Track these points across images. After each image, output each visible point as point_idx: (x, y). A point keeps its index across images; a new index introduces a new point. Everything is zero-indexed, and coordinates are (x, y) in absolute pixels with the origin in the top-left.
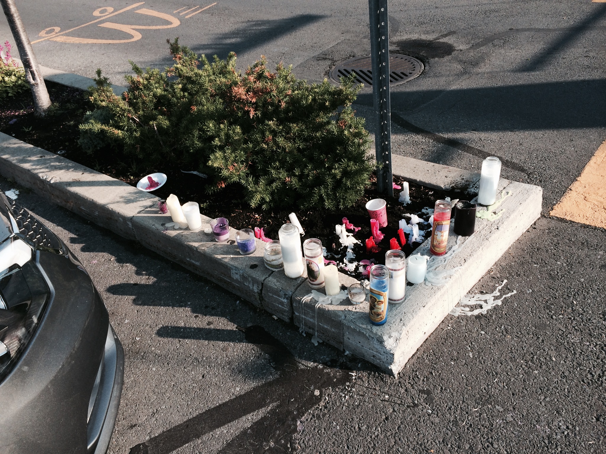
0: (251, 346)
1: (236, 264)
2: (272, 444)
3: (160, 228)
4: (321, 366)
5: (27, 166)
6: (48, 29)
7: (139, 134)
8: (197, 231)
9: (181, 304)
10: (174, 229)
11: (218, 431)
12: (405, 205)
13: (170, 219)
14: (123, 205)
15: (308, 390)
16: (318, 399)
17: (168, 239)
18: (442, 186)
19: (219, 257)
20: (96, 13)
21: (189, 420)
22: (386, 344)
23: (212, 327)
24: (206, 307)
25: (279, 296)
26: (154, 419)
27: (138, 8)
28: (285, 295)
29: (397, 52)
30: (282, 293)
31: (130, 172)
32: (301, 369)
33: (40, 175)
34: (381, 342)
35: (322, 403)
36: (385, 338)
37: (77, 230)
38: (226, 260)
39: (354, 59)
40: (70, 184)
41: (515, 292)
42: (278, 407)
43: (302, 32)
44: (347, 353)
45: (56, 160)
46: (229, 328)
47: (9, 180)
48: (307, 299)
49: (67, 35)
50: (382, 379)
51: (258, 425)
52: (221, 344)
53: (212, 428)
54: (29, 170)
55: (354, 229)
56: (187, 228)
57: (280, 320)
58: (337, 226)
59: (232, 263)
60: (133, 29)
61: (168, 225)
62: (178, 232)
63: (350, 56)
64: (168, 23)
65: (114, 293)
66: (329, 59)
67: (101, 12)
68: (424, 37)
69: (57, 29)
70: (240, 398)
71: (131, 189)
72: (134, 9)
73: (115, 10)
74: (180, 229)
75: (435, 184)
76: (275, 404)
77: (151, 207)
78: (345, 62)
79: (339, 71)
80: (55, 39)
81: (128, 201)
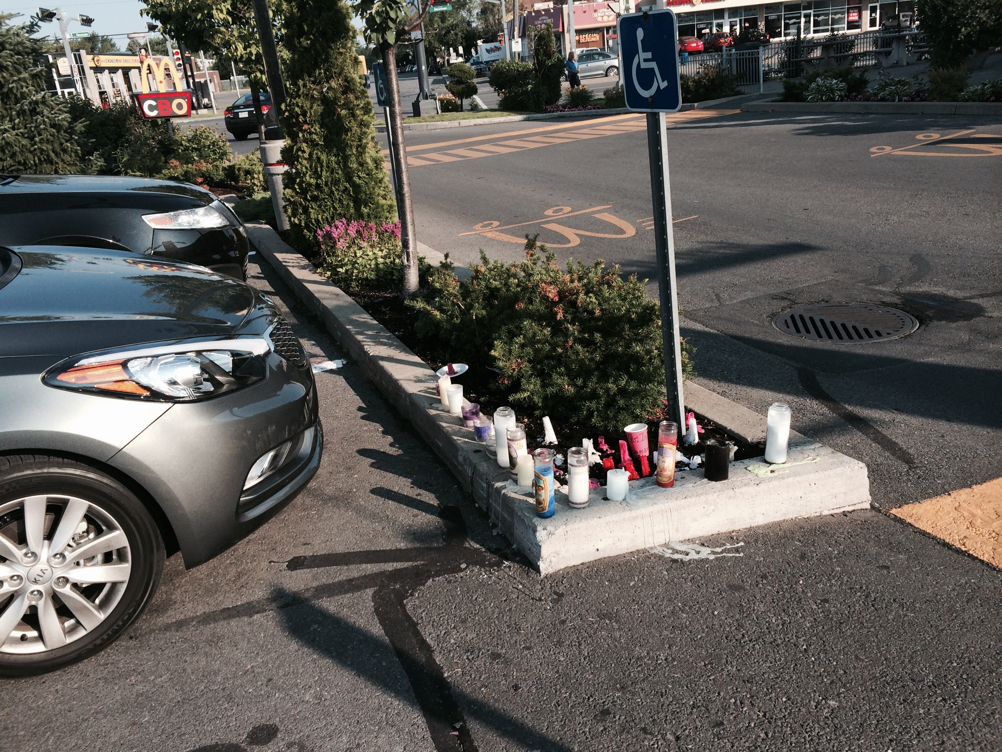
0: (438, 519)
1: (465, 446)
2: (398, 586)
3: (427, 405)
4: (483, 550)
5: (360, 338)
6: (485, 223)
7: (459, 321)
8: (455, 415)
9: (406, 475)
10: (437, 409)
11: (364, 566)
12: (686, 445)
13: (439, 401)
14: (412, 383)
15: (457, 561)
16: (461, 570)
17: (428, 415)
18: (749, 439)
19: (455, 438)
20: (549, 212)
21: (349, 553)
22: (538, 534)
23: (419, 498)
24: (427, 483)
25: (482, 480)
26: (324, 544)
27: (599, 212)
28: (487, 479)
29: (895, 306)
30: (484, 477)
31: (440, 359)
32: (465, 547)
33: (366, 347)
34: (535, 531)
35: (462, 574)
36: (539, 528)
37: (369, 402)
38: (459, 442)
39: (826, 304)
40: (383, 359)
41: (742, 555)
42: (423, 565)
43: (781, 263)
44: (514, 546)
45: (388, 338)
46: (431, 502)
47: (344, 350)
48: (498, 485)
49: (501, 231)
50: (527, 574)
51: (397, 571)
52: (416, 511)
53: (361, 563)
54: (360, 342)
55: (607, 450)
56: (449, 412)
57: (480, 508)
58: (584, 440)
59: (462, 445)
60: (576, 234)
61: (435, 405)
62: (439, 412)
63: (823, 300)
64: (622, 232)
65: (361, 455)
66: (790, 300)
67: (555, 212)
68: (951, 293)
69: (496, 223)
70: (400, 550)
71: (431, 372)
72: (594, 212)
73: (571, 212)
74: (443, 410)
75: (743, 435)
76: (422, 562)
77: (433, 389)
78: (809, 306)
79: (792, 317)
80: (485, 234)
81: (419, 380)
